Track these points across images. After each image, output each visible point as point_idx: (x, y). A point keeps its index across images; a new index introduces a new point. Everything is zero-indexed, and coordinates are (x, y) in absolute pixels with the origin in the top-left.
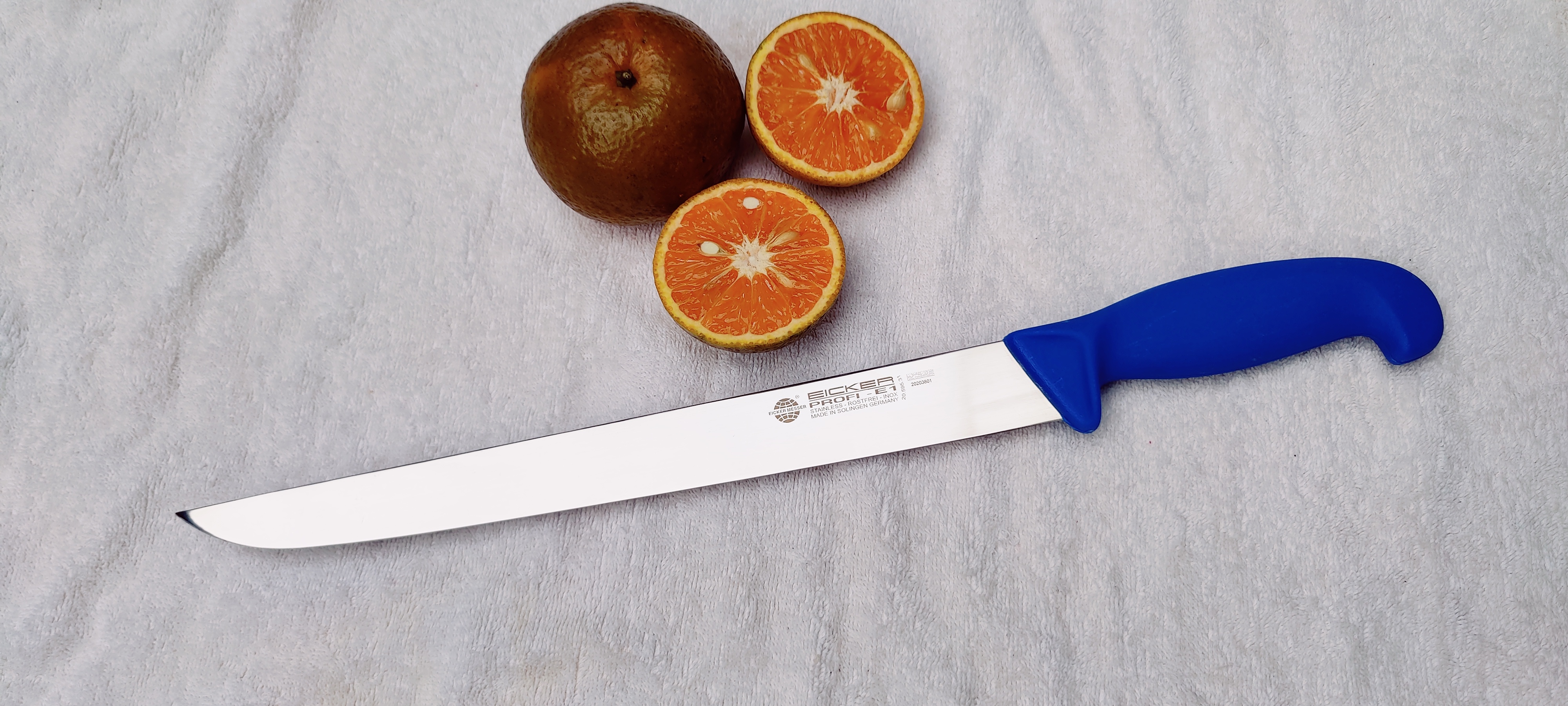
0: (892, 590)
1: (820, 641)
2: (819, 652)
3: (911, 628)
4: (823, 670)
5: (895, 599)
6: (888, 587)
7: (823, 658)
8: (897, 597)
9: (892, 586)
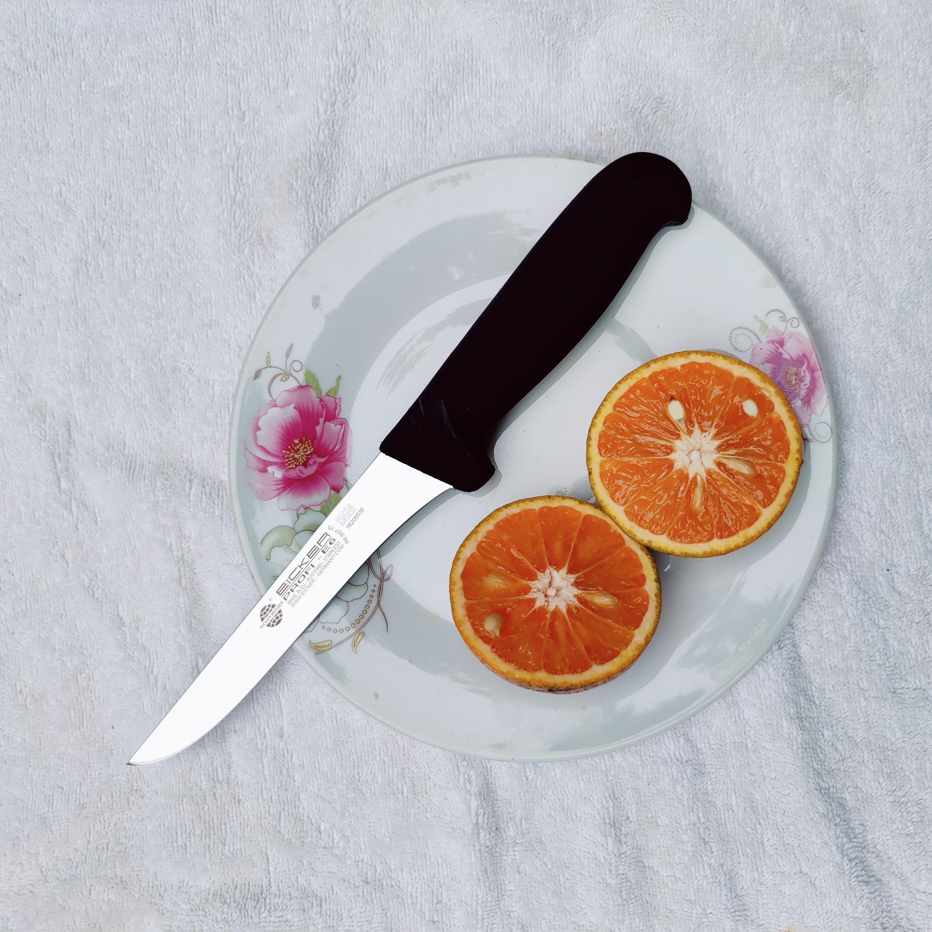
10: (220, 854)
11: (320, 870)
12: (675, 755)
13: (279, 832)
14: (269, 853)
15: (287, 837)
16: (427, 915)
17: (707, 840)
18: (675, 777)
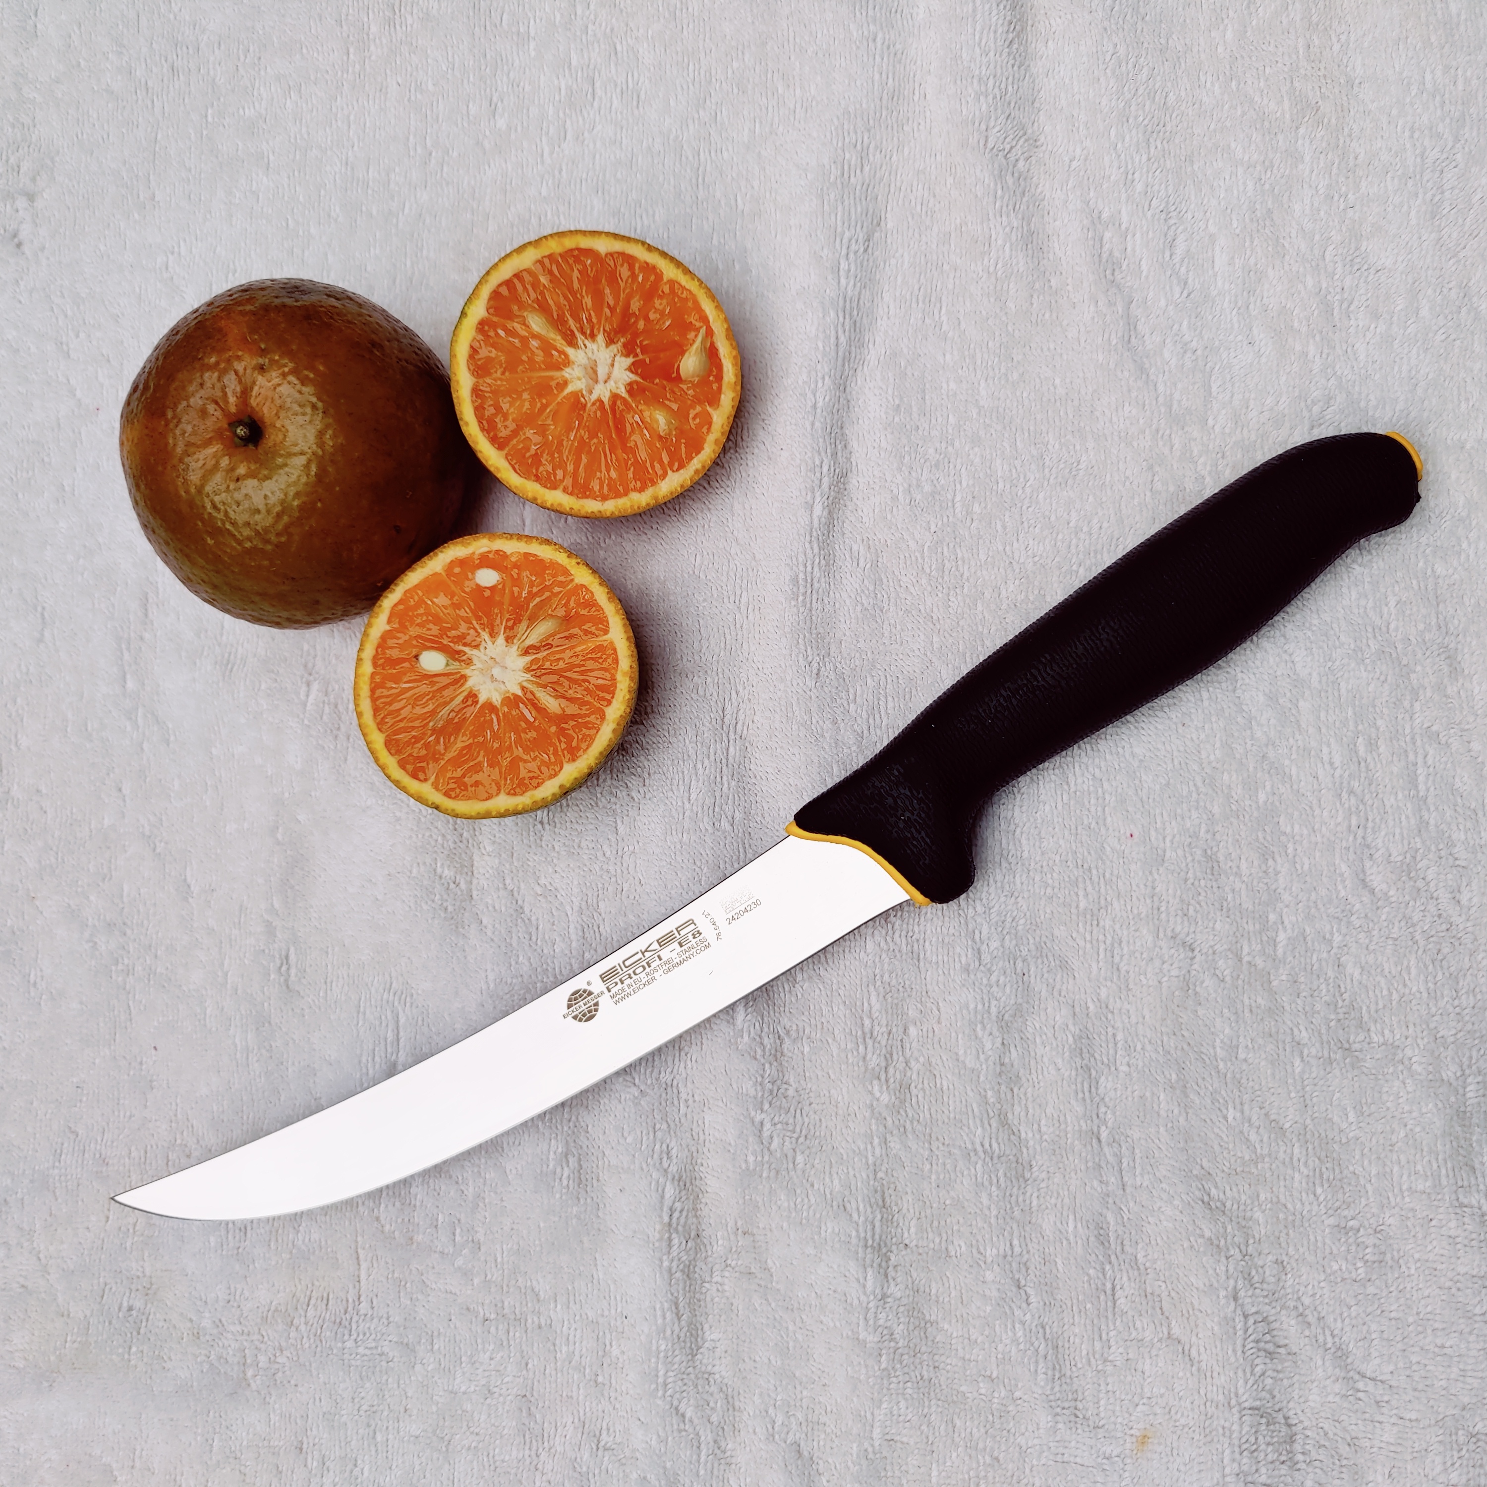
0: (759, 1117)
1: (668, 1202)
2: (666, 1219)
3: (791, 1165)
4: (676, 1241)
5: (765, 1129)
6: (753, 1113)
7: (674, 1225)
8: (767, 1126)
9: (759, 1112)
10: (290, 1245)
11: (434, 1286)
12: (983, 1146)
13: (378, 1219)
14: (360, 1251)
15: (387, 1228)
16: (587, 1371)
17: (1023, 1282)
18: (979, 1179)
